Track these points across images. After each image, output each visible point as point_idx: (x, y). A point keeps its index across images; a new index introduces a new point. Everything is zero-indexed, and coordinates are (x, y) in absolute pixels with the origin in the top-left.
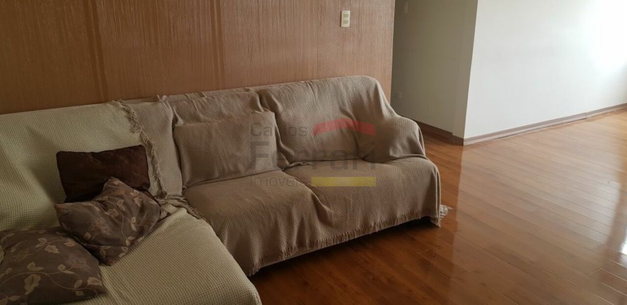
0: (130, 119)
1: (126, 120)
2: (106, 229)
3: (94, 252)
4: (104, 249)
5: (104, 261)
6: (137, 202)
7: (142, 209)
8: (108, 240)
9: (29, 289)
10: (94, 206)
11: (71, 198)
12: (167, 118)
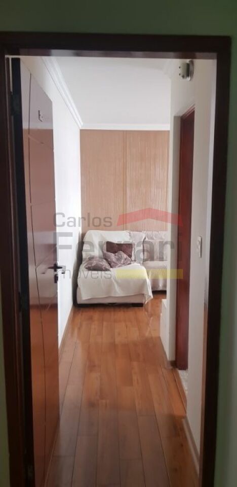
0: (130, 236)
1: (128, 236)
2: (114, 260)
3: (110, 264)
4: (112, 264)
5: (111, 267)
6: (125, 257)
7: (126, 259)
8: (114, 263)
9: (93, 265)
10: (113, 254)
11: (108, 251)
12: (142, 237)
